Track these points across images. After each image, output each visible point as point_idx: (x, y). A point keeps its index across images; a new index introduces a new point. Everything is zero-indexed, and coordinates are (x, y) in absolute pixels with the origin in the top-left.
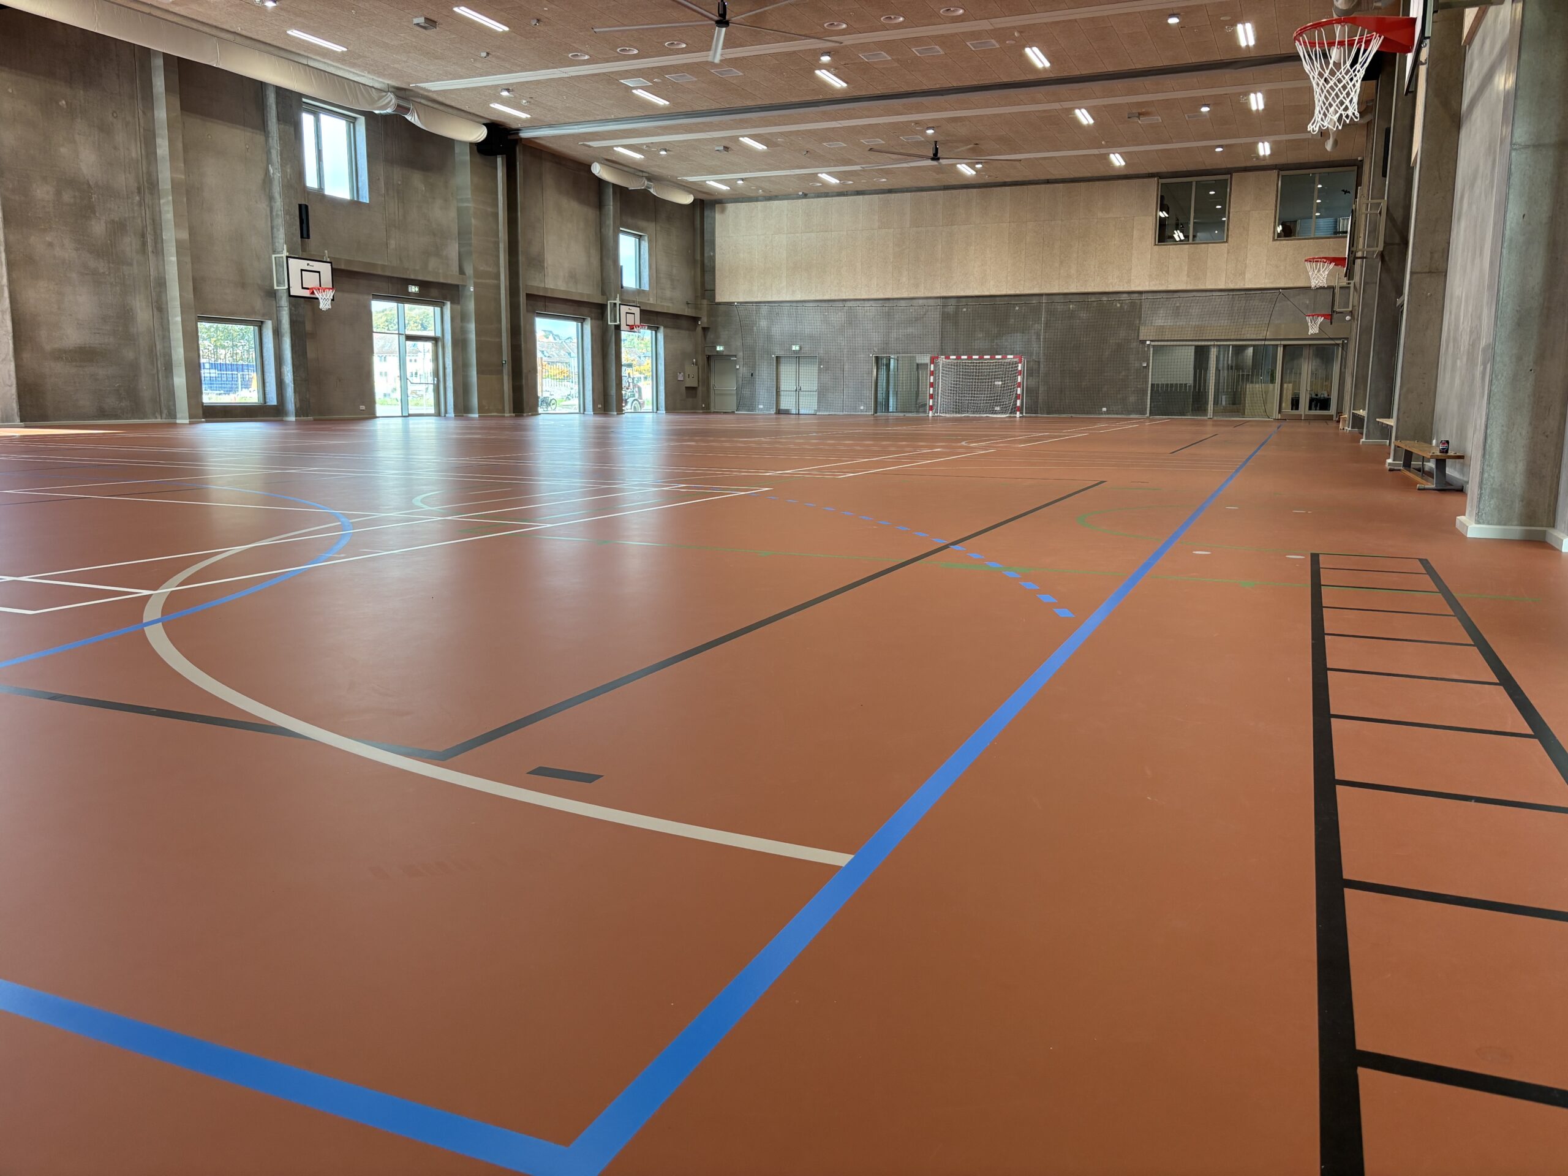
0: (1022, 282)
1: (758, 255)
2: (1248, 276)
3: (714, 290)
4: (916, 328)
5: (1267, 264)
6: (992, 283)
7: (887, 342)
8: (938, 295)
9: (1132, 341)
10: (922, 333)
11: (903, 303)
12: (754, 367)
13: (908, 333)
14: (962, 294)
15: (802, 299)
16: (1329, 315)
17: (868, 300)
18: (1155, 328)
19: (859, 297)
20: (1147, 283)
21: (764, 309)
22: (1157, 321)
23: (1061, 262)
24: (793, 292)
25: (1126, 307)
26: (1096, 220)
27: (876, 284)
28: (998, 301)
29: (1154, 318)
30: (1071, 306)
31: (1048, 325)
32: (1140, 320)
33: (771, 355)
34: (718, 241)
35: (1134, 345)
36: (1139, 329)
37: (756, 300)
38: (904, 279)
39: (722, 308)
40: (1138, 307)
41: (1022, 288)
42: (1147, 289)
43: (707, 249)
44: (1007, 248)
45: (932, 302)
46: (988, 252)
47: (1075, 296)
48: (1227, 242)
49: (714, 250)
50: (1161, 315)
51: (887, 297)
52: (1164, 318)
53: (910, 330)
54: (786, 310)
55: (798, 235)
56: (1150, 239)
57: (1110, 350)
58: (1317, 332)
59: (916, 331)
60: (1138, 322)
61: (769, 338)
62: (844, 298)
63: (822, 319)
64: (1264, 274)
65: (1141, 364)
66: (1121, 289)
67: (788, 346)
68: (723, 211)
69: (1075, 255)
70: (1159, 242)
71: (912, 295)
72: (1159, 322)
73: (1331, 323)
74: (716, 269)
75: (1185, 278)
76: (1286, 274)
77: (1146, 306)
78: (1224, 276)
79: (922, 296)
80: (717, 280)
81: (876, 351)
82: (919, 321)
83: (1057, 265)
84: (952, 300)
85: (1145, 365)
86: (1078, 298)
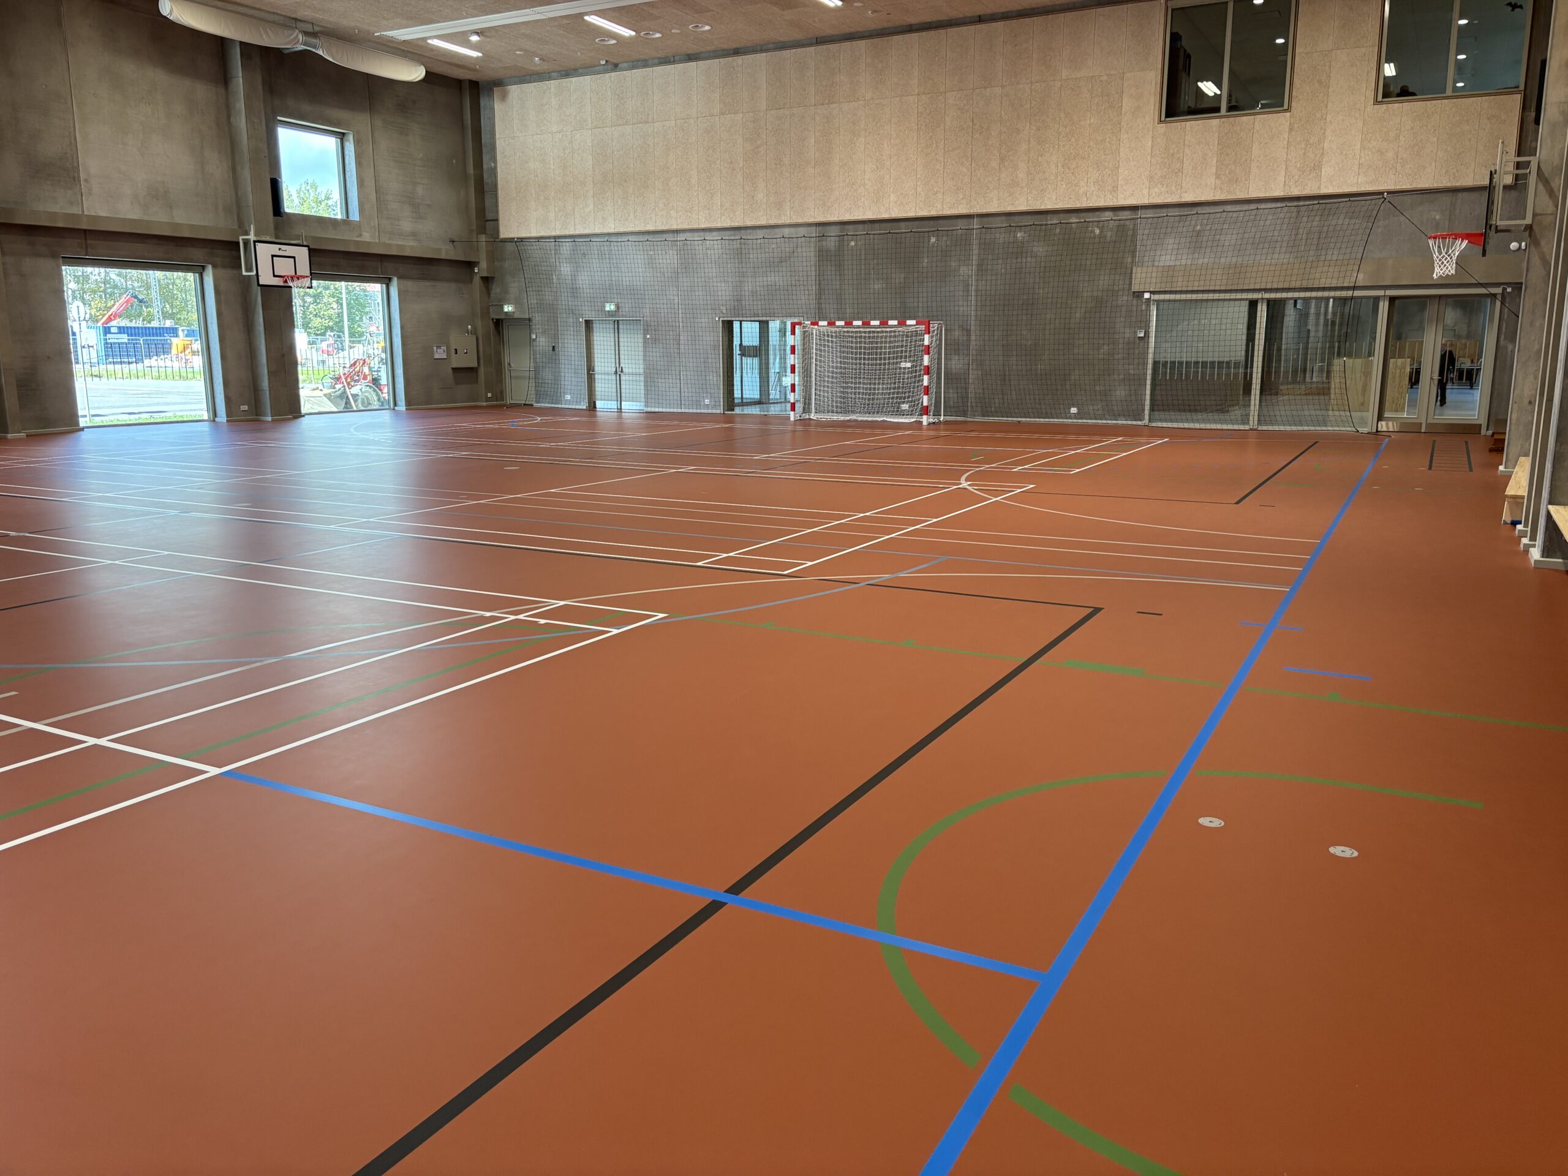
0: (940, 196)
1: (554, 164)
2: (1327, 171)
3: (497, 220)
4: (781, 274)
5: (1363, 148)
6: (893, 197)
7: (739, 297)
8: (811, 220)
9: (1120, 293)
10: (789, 283)
11: (760, 234)
12: (555, 337)
13: (769, 283)
14: (847, 217)
15: (617, 231)
16: (1481, 234)
17: (710, 230)
18: (1160, 269)
19: (695, 226)
20: (1145, 192)
21: (566, 247)
22: (1163, 258)
23: (1002, 159)
24: (604, 219)
25: (1109, 234)
26: (1059, 84)
27: (719, 203)
28: (903, 228)
29: (1158, 253)
30: (1019, 235)
31: (981, 269)
32: (1134, 256)
33: (577, 319)
34: (500, 144)
35: (1124, 299)
36: (1131, 273)
37: (554, 234)
38: (760, 196)
39: (510, 247)
40: (1130, 233)
41: (939, 206)
42: (1145, 201)
43: (486, 158)
44: (915, 139)
45: (802, 231)
46: (885, 145)
47: (1025, 217)
48: (1288, 110)
49: (494, 159)
50: (1170, 247)
51: (736, 224)
52: (1175, 252)
53: (772, 278)
54: (595, 248)
55: (607, 129)
56: (1152, 111)
57: (1083, 310)
58: (1453, 272)
59: (781, 279)
60: (1130, 260)
61: (574, 291)
62: (675, 227)
63: (646, 261)
64: (1356, 167)
65: (1135, 332)
66: (1101, 203)
67: (599, 304)
68: (504, 97)
69: (1024, 146)
70: (1167, 116)
71: (772, 222)
72: (1166, 259)
73: (1484, 254)
74: (499, 187)
75: (1212, 181)
76: (1399, 168)
77: (1143, 232)
78: (1283, 173)
79: (788, 222)
80: (500, 204)
81: (724, 311)
82: (784, 264)
83: (994, 164)
84: (833, 228)
85: (1142, 335)
86: (1029, 220)
